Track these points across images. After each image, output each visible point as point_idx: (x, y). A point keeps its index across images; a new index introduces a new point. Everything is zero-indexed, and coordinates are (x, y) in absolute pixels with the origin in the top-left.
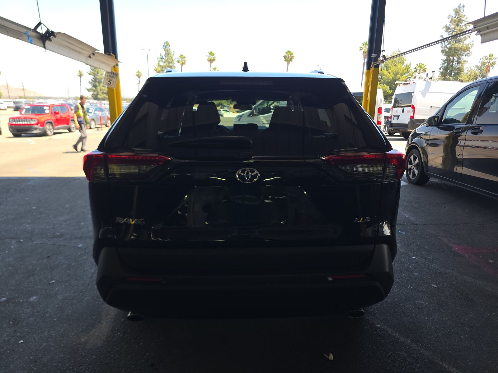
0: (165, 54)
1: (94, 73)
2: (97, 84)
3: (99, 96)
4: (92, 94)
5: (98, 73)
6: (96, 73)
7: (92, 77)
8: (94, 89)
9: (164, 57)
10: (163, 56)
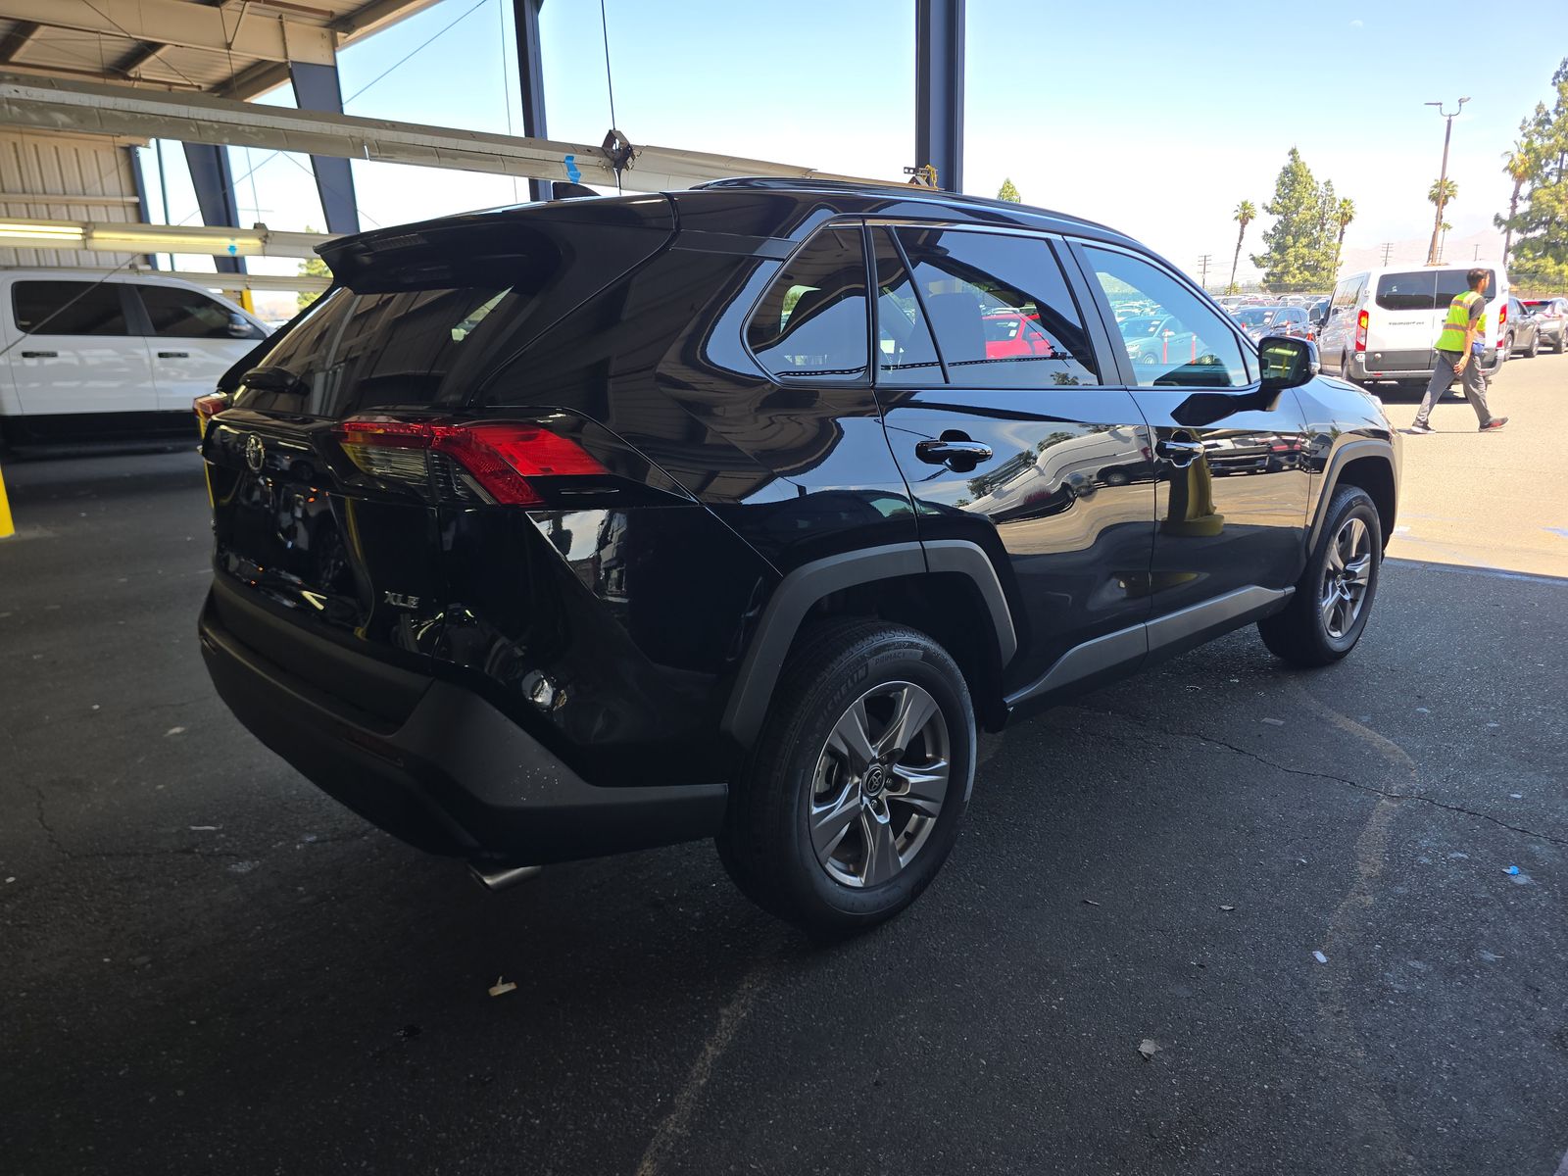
0: (1558, 106)
1: (1284, 207)
2: (1290, 240)
3: (1288, 279)
4: (1268, 275)
5: (1299, 204)
6: (1292, 205)
7: (1274, 219)
8: (1276, 256)
9: (1554, 117)
10: (1547, 114)
